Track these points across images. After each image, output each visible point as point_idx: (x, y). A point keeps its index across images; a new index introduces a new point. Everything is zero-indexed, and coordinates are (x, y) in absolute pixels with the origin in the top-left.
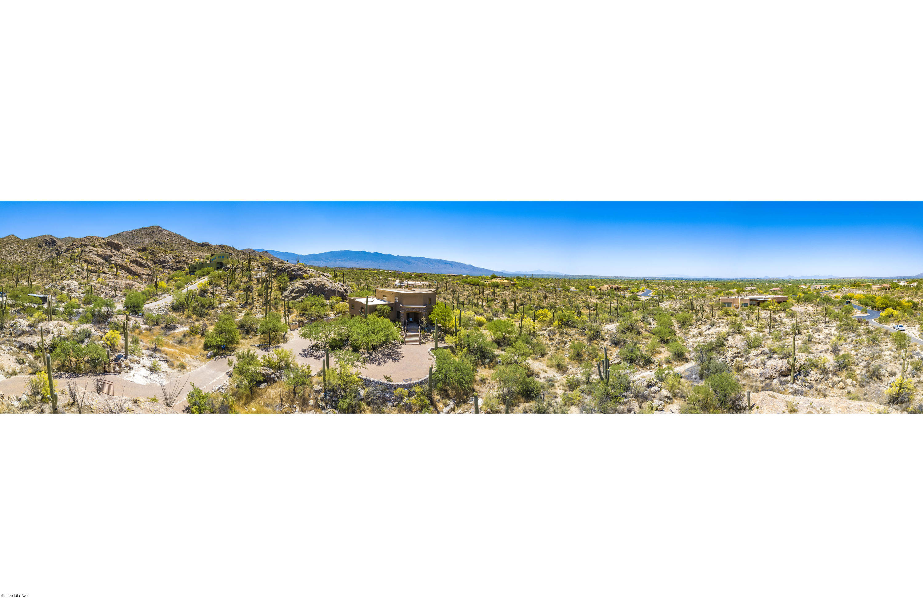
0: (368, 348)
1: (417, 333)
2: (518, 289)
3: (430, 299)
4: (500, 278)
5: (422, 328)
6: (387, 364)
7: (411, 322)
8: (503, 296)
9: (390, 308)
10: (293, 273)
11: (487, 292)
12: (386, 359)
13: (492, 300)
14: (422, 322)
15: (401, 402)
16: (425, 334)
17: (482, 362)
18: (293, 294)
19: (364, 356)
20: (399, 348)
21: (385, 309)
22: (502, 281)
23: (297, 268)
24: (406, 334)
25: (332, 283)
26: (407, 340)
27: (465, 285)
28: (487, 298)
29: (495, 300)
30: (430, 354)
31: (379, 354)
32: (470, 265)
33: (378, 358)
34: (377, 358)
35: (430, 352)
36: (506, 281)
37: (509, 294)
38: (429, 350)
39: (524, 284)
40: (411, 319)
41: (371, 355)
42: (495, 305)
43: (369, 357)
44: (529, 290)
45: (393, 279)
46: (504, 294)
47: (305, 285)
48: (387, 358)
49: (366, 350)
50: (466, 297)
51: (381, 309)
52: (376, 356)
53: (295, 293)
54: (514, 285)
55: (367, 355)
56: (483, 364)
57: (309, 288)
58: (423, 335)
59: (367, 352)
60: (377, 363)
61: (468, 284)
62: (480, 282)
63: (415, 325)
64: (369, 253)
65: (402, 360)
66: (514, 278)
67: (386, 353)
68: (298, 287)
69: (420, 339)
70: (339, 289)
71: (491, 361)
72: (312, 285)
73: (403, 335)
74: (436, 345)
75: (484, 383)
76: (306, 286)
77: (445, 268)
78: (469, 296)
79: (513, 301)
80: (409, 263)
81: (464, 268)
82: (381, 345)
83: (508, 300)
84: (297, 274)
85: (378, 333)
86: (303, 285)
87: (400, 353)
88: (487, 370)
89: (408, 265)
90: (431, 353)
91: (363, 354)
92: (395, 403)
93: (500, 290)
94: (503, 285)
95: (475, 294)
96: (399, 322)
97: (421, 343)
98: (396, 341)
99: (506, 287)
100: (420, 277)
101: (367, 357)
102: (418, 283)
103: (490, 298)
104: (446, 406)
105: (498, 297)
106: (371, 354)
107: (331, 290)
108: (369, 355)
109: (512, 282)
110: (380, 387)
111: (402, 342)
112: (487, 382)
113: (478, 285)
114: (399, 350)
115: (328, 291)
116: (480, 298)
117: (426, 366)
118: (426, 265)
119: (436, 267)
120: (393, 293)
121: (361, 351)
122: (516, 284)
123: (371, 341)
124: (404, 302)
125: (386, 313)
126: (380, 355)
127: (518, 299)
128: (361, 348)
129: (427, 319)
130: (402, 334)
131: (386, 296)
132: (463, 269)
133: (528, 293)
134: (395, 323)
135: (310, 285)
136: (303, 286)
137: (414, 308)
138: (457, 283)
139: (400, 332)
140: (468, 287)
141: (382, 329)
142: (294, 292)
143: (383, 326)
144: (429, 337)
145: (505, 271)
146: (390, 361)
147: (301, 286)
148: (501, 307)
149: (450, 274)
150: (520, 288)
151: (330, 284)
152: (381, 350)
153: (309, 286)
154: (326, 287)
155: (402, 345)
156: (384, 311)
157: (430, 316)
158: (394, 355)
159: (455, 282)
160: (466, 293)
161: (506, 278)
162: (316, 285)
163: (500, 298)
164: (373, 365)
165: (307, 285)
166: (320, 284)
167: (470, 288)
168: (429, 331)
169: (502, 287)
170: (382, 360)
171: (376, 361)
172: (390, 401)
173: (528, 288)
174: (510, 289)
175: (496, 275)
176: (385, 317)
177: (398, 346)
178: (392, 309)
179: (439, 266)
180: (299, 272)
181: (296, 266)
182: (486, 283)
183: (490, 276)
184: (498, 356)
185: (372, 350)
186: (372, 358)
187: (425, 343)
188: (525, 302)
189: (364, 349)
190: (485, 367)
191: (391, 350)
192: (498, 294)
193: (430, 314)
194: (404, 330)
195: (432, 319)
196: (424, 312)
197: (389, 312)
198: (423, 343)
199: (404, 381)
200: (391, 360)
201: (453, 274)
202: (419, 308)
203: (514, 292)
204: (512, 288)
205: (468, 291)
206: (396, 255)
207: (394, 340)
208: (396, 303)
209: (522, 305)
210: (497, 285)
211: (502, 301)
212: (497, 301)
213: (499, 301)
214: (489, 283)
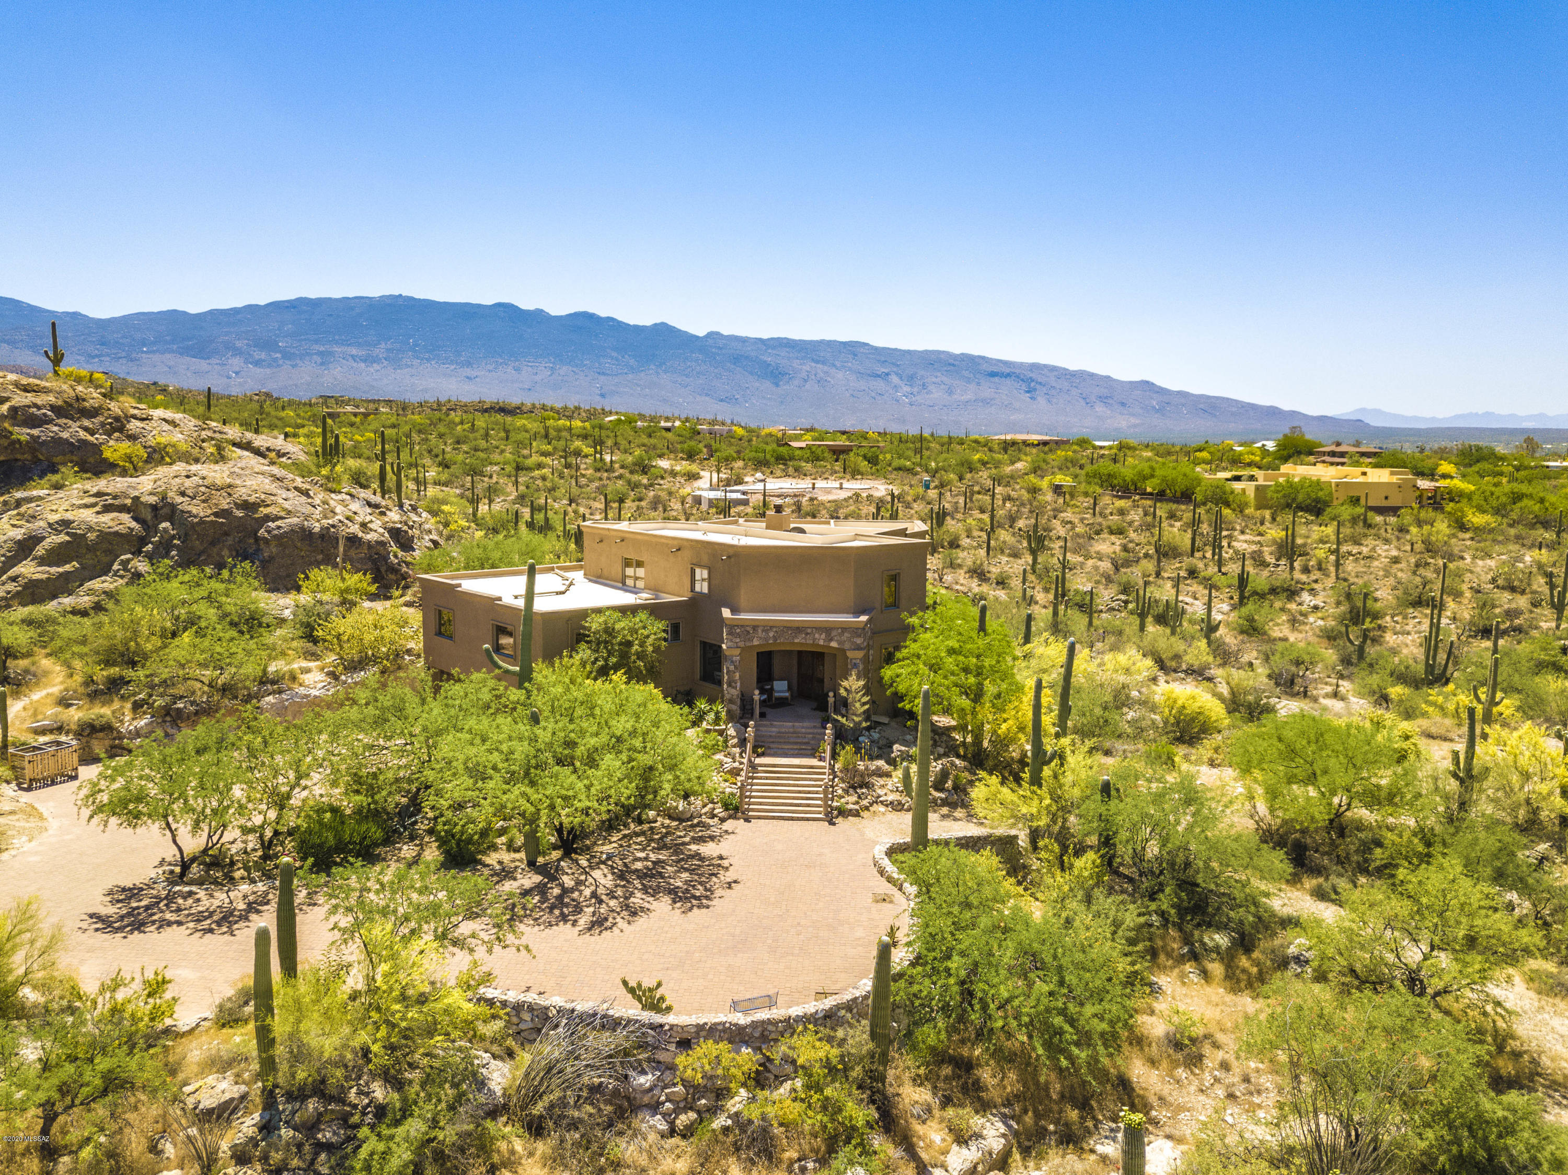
0: (533, 846)
1: (814, 762)
2: (1462, 527)
3: (895, 578)
4: (1337, 457)
5: (841, 736)
6: (642, 921)
7: (782, 703)
8: (1350, 566)
9: (661, 625)
10: (23, 434)
11: (1243, 543)
12: (638, 899)
13: (1273, 591)
14: (843, 705)
15: (713, 1111)
16: (861, 766)
17: (1187, 940)
18: (28, 569)
19: (509, 886)
20: (712, 838)
21: (633, 631)
22: (1352, 474)
23: (51, 398)
24: (753, 767)
25: (306, 493)
26: (758, 798)
27: (1106, 500)
28: (1243, 580)
29: (1291, 593)
30: (882, 872)
31: (597, 874)
32: (1146, 385)
33: (594, 895)
34: (587, 892)
35: (886, 863)
36: (1381, 476)
37: (1396, 560)
38: (879, 851)
39: (1517, 498)
40: (781, 688)
41: (553, 878)
42: (1294, 622)
43: (541, 889)
44: (1549, 536)
45: (682, 466)
46: (1358, 557)
47: (122, 509)
48: (645, 890)
49: (522, 855)
50: (1106, 565)
51: (609, 631)
52: (579, 883)
53: (43, 561)
54: (1435, 501)
55: (530, 880)
56: (1194, 956)
57: (149, 527)
58: (845, 769)
59: (532, 864)
60: (584, 920)
61: (1126, 490)
62: (1199, 481)
63: (800, 718)
64: (538, 316)
65: (723, 902)
66: (1443, 454)
67: (639, 865)
68: (66, 523)
69: (829, 790)
70: (354, 529)
71: (1245, 943)
72: (173, 507)
73: (735, 772)
74: (920, 825)
75: (1195, 1061)
76: (126, 518)
77: (986, 402)
78: (1127, 563)
79: (1418, 603)
80: (776, 375)
81: (1104, 399)
82: (610, 826)
83: (1384, 595)
84: (57, 441)
85: (591, 762)
86: (107, 509)
87: (717, 865)
88: (1217, 992)
89: (767, 384)
90: (890, 868)
91: (506, 874)
92: (684, 1119)
93: (1330, 530)
94: (1355, 501)
95: (1165, 552)
96: (711, 701)
97: (833, 815)
98: (697, 802)
99: (1380, 510)
100: (838, 452)
101: (526, 893)
102: (828, 491)
103: (1260, 579)
104: (962, 1138)
105: (1316, 575)
106: (550, 873)
107: (305, 534)
108: (537, 878)
109: (1424, 484)
110: (606, 1041)
111: (726, 807)
112: (1212, 1058)
113: (1186, 496)
114: (708, 849)
115: (283, 539)
116: (1192, 573)
117: (860, 933)
118: (879, 384)
119: (937, 394)
120: (680, 546)
121: (492, 859)
122: (1454, 496)
123: (552, 807)
124: (744, 596)
125: (641, 656)
126: (603, 878)
127: (1457, 594)
128: (494, 847)
129: (875, 685)
130: (729, 764)
131: (639, 564)
132: (1100, 408)
133: (1544, 555)
134: (690, 704)
135: (154, 508)
136: (106, 518)
137: (799, 629)
138: (1057, 489)
139: (719, 756)
140: (1122, 512)
141: (619, 740)
142: (40, 550)
143: (622, 725)
144: (881, 781)
145: (1378, 412)
146: (662, 906)
147: (88, 515)
148: (1330, 636)
149: (1020, 437)
150: (1478, 519)
151: (295, 501)
152: (607, 848)
153: (149, 516)
154: (268, 518)
155: (729, 825)
156: (629, 644)
157: (888, 673)
158: (685, 875)
159: (1044, 484)
160: (1107, 546)
161: (1379, 459)
162: (198, 510)
163: (1330, 582)
164: (565, 931)
165: (134, 508)
166: (225, 504)
167: (1135, 516)
168: (883, 750)
169: (1346, 512)
170: (612, 903)
171: (578, 910)
172: (655, 1107)
173: (1546, 525)
174: (1403, 530)
175: (1310, 435)
176: (634, 676)
177: (707, 827)
178: (675, 630)
179: (950, 392)
180: (73, 431)
181: (46, 391)
182: (1238, 486)
183: (1271, 445)
184: (1289, 922)
185: (556, 854)
186: (556, 891)
187: (857, 814)
188: (1511, 614)
189: (511, 847)
190: (1205, 974)
191: (662, 847)
192: (1321, 553)
193: (890, 659)
194: (742, 743)
195: (902, 688)
196: (858, 648)
197: (657, 649)
198: (843, 813)
199: (735, 1006)
200: (667, 899)
201: (1035, 438)
202: (827, 629)
203: (1430, 548)
204: (1420, 523)
205: (1119, 532)
206: (701, 333)
207: (686, 796)
208: (696, 601)
209: (1486, 632)
210: (1317, 501)
211: (1338, 603)
212: (1306, 597)
213: (1318, 601)
214: (1258, 488)
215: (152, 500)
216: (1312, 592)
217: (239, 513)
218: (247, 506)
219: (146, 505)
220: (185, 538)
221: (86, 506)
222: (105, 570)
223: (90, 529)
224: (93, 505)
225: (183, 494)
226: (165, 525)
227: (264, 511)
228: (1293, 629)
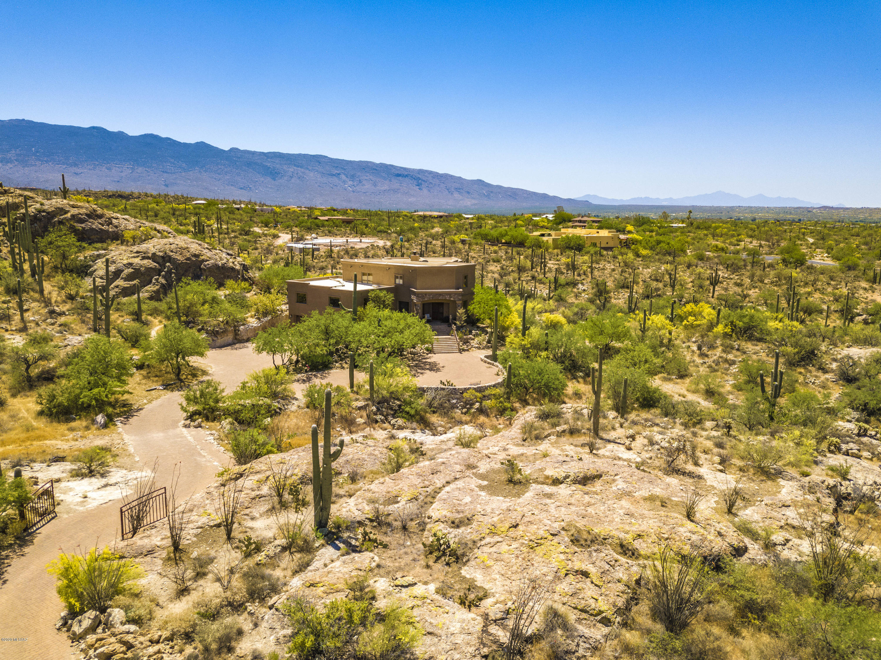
2: (638, 255)
3: (466, 277)
4: (583, 223)
5: (458, 328)
8: (596, 273)
11: (551, 264)
13: (567, 284)
14: (458, 318)
15: (471, 408)
16: (465, 337)
18: (121, 283)
22: (593, 233)
26: (436, 348)
27: (487, 247)
28: (556, 280)
29: (574, 284)
30: (485, 362)
36: (604, 233)
37: (613, 270)
38: (482, 357)
39: (659, 242)
40: (428, 316)
42: (576, 296)
44: (670, 258)
46: (599, 269)
47: (148, 258)
50: (496, 276)
54: (627, 244)
58: (461, 338)
61: (495, 241)
62: (528, 237)
63: (440, 325)
66: (628, 221)
69: (458, 344)
78: (505, 275)
79: (623, 287)
80: (273, 174)
81: (458, 190)
83: (610, 284)
86: (143, 258)
92: (464, 410)
93: (586, 258)
94: (595, 245)
95: (521, 269)
97: (461, 351)
99: (606, 249)
103: (562, 279)
105: (583, 277)
109: (622, 237)
113: (521, 244)
116: (533, 278)
119: (368, 186)
122: (635, 242)
127: (638, 283)
129: (467, 312)
133: (669, 267)
136: (145, 262)
137: (440, 294)
138: (463, 242)
140: (496, 252)
142: (124, 275)
144: (472, 341)
147: (138, 261)
150: (644, 252)
155: (430, 355)
158: (428, 366)
160: (494, 267)
161: (601, 224)
162: (179, 258)
163: (589, 279)
166: (188, 255)
167: (502, 253)
169: (592, 250)
172: (457, 408)
173: (670, 254)
174: (615, 257)
175: (569, 212)
179: (375, 185)
182: (545, 239)
183: (550, 217)
187: (468, 351)
188: (656, 290)
192: (585, 268)
196: (460, 300)
198: (464, 350)
199: (471, 384)
201: (435, 213)
202: (450, 294)
203: (626, 265)
204: (622, 254)
209: (648, 297)
210: (579, 245)
211: (593, 288)
212: (580, 286)
213: (585, 288)
214: (553, 239)
215: (161, 254)
216: (582, 284)
217: (194, 259)
218: (195, 256)
219: (159, 256)
220: (176, 268)
221: (134, 257)
222: (150, 282)
223: (141, 266)
224: (138, 257)
225: (172, 251)
226: (168, 264)
227: (203, 257)
228: (576, 299)
